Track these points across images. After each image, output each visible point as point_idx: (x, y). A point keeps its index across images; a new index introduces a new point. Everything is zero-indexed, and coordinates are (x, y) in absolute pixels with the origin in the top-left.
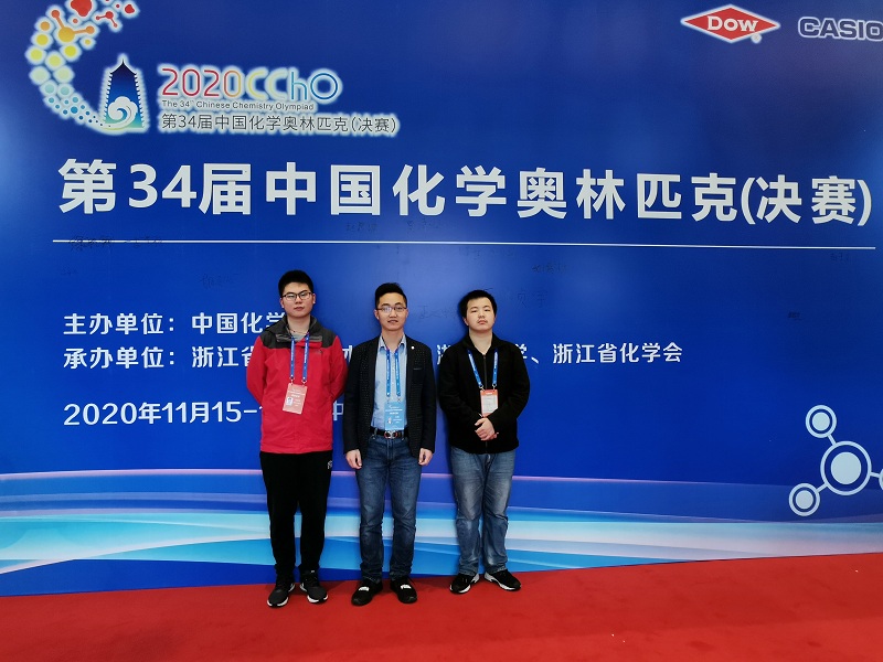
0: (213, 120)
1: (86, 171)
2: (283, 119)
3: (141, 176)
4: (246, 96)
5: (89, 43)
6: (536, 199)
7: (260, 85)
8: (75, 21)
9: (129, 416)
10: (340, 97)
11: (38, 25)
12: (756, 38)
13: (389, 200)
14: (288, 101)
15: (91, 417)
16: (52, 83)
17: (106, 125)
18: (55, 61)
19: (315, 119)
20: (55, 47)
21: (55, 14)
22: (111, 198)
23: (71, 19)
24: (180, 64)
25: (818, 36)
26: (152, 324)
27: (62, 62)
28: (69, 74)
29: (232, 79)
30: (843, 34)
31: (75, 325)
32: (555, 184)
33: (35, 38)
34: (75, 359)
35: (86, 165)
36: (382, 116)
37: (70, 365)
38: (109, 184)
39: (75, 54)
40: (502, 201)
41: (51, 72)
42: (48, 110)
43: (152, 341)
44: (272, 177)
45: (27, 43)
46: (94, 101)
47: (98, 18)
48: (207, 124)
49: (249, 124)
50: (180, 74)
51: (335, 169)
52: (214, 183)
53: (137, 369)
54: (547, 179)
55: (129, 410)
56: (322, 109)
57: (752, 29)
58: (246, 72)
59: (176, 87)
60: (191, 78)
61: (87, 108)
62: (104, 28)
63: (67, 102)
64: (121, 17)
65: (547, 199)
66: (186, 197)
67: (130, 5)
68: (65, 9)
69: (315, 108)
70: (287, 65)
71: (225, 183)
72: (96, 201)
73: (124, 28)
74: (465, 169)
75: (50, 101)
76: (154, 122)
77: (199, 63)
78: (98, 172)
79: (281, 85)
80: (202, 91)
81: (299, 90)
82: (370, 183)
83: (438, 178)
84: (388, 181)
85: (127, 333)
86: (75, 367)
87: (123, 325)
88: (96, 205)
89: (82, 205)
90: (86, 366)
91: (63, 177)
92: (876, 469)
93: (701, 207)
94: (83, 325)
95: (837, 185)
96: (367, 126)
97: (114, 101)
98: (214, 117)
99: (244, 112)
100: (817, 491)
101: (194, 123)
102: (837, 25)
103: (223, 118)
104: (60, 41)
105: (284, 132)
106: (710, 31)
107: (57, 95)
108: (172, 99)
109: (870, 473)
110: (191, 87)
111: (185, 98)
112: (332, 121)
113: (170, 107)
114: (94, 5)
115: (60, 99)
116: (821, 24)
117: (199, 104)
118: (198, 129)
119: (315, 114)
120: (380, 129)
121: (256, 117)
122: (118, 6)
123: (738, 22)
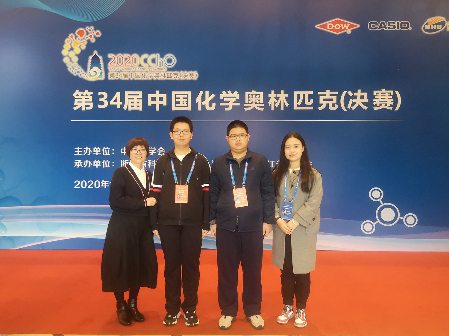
0: (128, 75)
1: (82, 95)
2: (154, 74)
3: (102, 96)
4: (140, 65)
5: (84, 47)
6: (252, 103)
7: (145, 61)
8: (79, 39)
9: (97, 185)
10: (176, 65)
11: (66, 41)
12: (349, 32)
13: (194, 105)
14: (156, 67)
15: (84, 185)
16: (70, 63)
17: (89, 78)
18: (72, 54)
20: (72, 49)
21: (72, 37)
22: (91, 105)
23: (77, 39)
24: (116, 53)
25: (378, 29)
26: (106, 151)
27: (74, 54)
28: (76, 59)
29: (135, 59)
30: (389, 28)
31: (78, 151)
32: (259, 97)
33: (65, 46)
34: (79, 164)
35: (82, 93)
36: (191, 72)
37: (76, 166)
38: (91, 100)
39: (78, 51)
40: (238, 104)
41: (70, 58)
42: (69, 73)
43: (106, 157)
44: (150, 96)
45: (62, 48)
46: (85, 68)
47: (87, 38)
48: (126, 76)
49: (141, 76)
50: (116, 58)
51: (174, 93)
52: (129, 99)
53: (101, 168)
54: (256, 95)
55: (97, 183)
56: (169, 69)
57: (347, 28)
58: (140, 56)
59: (115, 62)
60: (120, 59)
61: (83, 71)
62: (89, 41)
63: (76, 69)
64: (95, 37)
65: (256, 103)
66: (119, 104)
67: (98, 32)
68: (75, 35)
69: (166, 69)
70: (155, 52)
71: (133, 99)
72: (86, 106)
73: (96, 41)
74: (224, 92)
75: (70, 69)
76: (106, 76)
77: (123, 53)
78: (87, 95)
79: (153, 61)
80: (124, 63)
81: (160, 63)
82: (187, 98)
83: (213, 96)
84: (194, 97)
85: (97, 155)
86: (78, 167)
87: (95, 152)
88: (86, 107)
89: (81, 107)
90: (82, 166)
91: (74, 97)
92: (402, 215)
93: (322, 104)
94: (81, 151)
95: (385, 93)
96: (186, 76)
97: (92, 68)
98: (128, 73)
99: (140, 71)
100: (374, 224)
101: (121, 76)
102: (386, 24)
103: (132, 74)
104: (73, 47)
105: (155, 79)
106: (328, 30)
107: (72, 67)
108: (113, 67)
109: (399, 217)
110: (120, 62)
111: (118, 67)
112: (173, 75)
113: (112, 70)
114: (85, 33)
115: (73, 68)
116: (379, 24)
117: (123, 69)
118: (123, 78)
119: (166, 72)
120: (191, 77)
121: (144, 73)
122: (94, 33)
123: (341, 25)
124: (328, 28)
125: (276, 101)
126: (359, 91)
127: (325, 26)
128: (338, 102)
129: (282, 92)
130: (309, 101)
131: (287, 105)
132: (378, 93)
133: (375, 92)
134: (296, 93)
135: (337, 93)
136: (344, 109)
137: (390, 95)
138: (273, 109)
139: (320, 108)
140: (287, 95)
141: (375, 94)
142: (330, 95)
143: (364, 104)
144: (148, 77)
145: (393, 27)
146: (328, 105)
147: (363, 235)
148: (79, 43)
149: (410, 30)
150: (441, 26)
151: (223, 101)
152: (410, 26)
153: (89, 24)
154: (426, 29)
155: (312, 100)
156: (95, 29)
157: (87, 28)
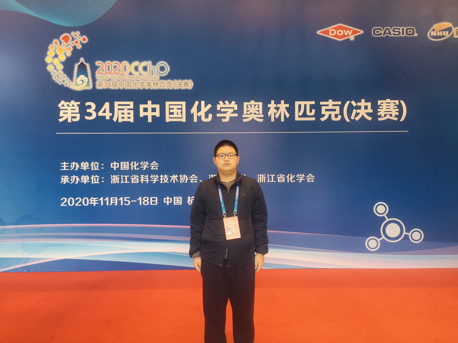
0: (118, 84)
1: (68, 105)
2: (146, 83)
3: (90, 107)
4: (131, 74)
5: (69, 54)
6: (251, 114)
7: (136, 69)
8: (64, 45)
9: (86, 203)
10: (169, 73)
11: (50, 47)
12: (352, 38)
13: (189, 116)
14: (148, 75)
15: (71, 203)
16: (55, 71)
17: (76, 87)
18: (56, 62)
19: (159, 82)
20: (56, 56)
21: (56, 43)
22: (78, 116)
23: (62, 45)
24: (104, 60)
25: (382, 35)
26: (95, 166)
27: (59, 62)
28: (61, 67)
29: (125, 66)
30: (394, 34)
31: (65, 166)
32: (258, 107)
33: (48, 53)
34: (65, 180)
35: (68, 103)
36: (186, 81)
37: (63, 182)
38: (77, 110)
39: (63, 58)
40: (236, 115)
41: (55, 66)
42: (54, 81)
43: (95, 173)
44: (142, 107)
45: (45, 55)
46: (71, 77)
47: (72, 44)
48: (115, 85)
49: (132, 85)
50: (104, 65)
51: (167, 103)
52: (119, 109)
53: (89, 184)
54: (255, 105)
55: (86, 201)
56: (162, 78)
57: (350, 34)
58: (130, 63)
59: (103, 70)
60: (109, 66)
61: (69, 80)
62: (75, 47)
63: (61, 78)
64: (81, 43)
65: (255, 114)
66: (108, 115)
67: (84, 38)
68: (60, 41)
69: (159, 78)
70: (147, 59)
71: (123, 109)
72: (72, 117)
73: (82, 47)
74: (221, 102)
75: (55, 78)
76: (94, 85)
77: (112, 60)
78: (73, 106)
79: (145, 69)
80: (113, 72)
81: (152, 71)
82: (181, 109)
83: (209, 106)
84: (189, 108)
85: (85, 170)
86: (65, 183)
87: (83, 167)
88: (72, 119)
89: (67, 119)
90: (69, 182)
91: (60, 108)
92: (408, 231)
93: (324, 115)
94: (68, 166)
95: (390, 103)
96: (180, 85)
97: (79, 77)
98: (118, 82)
99: (130, 80)
100: (379, 240)
101: (110, 85)
102: (391, 30)
103: (121, 83)
104: (58, 54)
105: (146, 88)
106: (330, 36)
107: (57, 75)
108: (101, 75)
109: (404, 233)
110: (109, 70)
111: (106, 75)
112: (166, 83)
113: (101, 79)
114: (71, 38)
115: (58, 77)
116: (383, 30)
117: (112, 77)
118: (112, 87)
119: (159, 80)
120: (185, 86)
121: (135, 82)
122: (80, 38)
123: (344, 31)
124: (330, 34)
125: (276, 111)
126: (363, 100)
127: (327, 32)
128: (341, 113)
129: (282, 102)
130: (311, 111)
131: (288, 115)
132: (383, 103)
133: (379, 102)
134: (297, 103)
135: (340, 103)
136: (348, 120)
137: (395, 104)
138: (273, 120)
139: (323, 119)
140: (288, 105)
141: (379, 104)
142: (333, 105)
143: (368, 114)
144: (139, 87)
145: (398, 33)
146: (330, 115)
147: (367, 251)
148: (63, 49)
149: (416, 36)
150: (447, 32)
151: (220, 112)
152: (416, 33)
153: (75, 29)
154: (432, 35)
155: (314, 111)
156: (82, 34)
157: (73, 33)
